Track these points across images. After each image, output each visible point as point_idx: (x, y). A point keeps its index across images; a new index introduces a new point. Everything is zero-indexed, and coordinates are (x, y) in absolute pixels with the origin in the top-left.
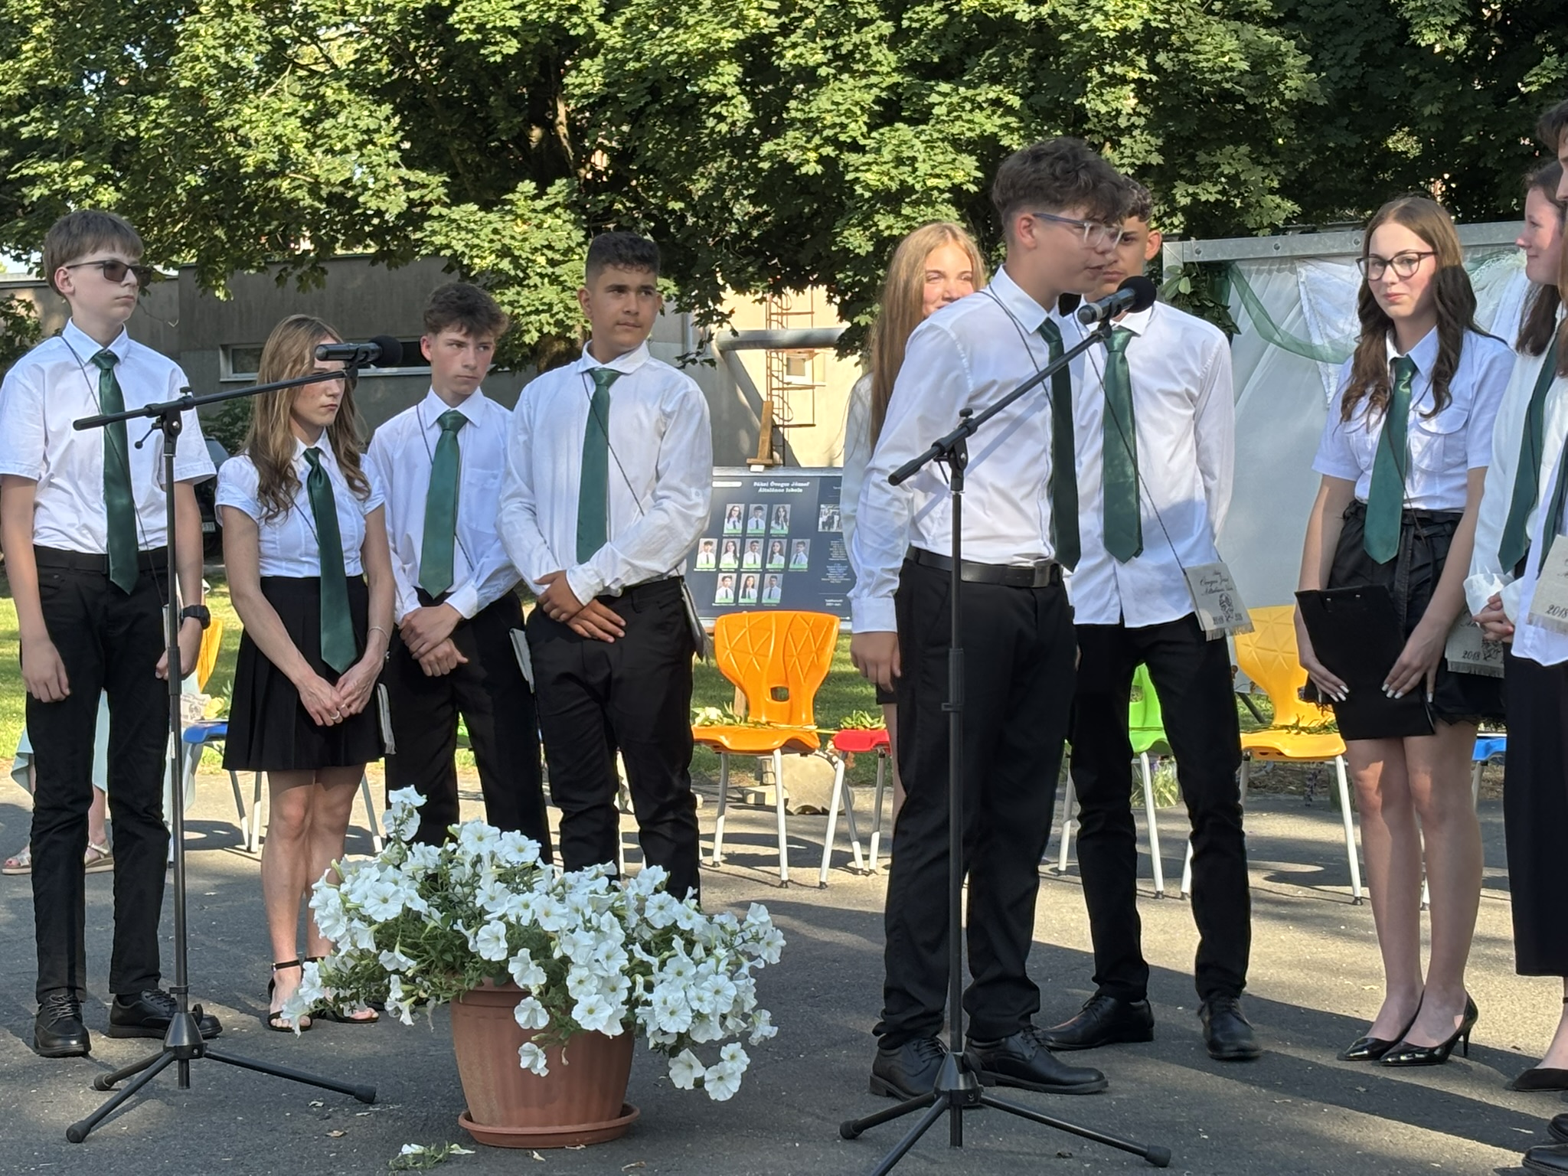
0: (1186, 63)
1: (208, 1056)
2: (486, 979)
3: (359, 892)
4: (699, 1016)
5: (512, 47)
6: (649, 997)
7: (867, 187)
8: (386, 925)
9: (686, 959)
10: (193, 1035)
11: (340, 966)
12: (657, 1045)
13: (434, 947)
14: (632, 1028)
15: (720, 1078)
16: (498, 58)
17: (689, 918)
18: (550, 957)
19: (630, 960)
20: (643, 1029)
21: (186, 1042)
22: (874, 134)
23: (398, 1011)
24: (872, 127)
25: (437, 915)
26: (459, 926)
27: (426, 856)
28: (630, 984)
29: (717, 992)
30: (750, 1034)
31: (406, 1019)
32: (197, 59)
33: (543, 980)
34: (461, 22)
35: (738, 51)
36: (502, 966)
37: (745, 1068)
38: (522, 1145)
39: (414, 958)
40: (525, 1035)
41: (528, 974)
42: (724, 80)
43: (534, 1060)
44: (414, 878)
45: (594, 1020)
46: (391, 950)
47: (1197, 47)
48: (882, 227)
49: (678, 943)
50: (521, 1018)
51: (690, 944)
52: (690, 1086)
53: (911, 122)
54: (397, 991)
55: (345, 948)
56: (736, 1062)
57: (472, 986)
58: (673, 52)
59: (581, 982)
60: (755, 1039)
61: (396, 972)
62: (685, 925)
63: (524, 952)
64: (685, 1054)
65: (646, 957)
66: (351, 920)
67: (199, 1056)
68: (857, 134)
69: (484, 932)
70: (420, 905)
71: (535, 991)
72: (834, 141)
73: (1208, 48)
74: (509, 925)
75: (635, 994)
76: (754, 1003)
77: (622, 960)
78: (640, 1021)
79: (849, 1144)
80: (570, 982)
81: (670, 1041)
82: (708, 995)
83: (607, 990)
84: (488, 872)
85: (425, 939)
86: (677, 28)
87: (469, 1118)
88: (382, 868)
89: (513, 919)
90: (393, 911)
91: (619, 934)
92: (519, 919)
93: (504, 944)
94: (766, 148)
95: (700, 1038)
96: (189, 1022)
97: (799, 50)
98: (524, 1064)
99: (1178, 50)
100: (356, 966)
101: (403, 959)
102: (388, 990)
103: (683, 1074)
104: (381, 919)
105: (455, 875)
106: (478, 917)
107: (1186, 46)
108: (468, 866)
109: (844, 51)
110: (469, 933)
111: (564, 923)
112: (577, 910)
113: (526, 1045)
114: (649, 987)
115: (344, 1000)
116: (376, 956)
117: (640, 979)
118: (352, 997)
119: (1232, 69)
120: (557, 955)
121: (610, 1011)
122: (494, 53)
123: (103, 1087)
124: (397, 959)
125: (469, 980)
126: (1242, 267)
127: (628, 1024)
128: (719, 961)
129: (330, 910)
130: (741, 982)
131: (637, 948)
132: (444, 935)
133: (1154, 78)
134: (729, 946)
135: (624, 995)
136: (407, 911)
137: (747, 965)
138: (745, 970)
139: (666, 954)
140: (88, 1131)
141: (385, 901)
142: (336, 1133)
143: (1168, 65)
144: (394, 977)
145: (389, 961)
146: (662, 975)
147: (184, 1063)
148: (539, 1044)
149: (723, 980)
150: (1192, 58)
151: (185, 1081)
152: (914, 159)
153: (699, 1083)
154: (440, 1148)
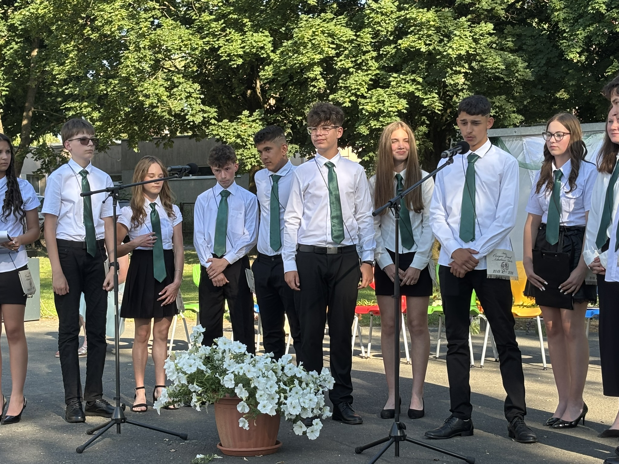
0: (482, 66)
1: (127, 422)
2: (227, 395)
3: (181, 363)
4: (304, 409)
5: (240, 61)
6: (286, 402)
7: (367, 111)
8: (191, 375)
9: (299, 388)
10: (122, 414)
11: (175, 390)
12: (288, 419)
13: (208, 383)
14: (280, 413)
15: (312, 432)
16: (235, 66)
17: (300, 373)
18: (250, 387)
19: (279, 387)
20: (283, 413)
21: (119, 417)
22: (369, 92)
23: (195, 406)
24: (369, 89)
25: (209, 371)
26: (217, 375)
27: (206, 350)
28: (279, 397)
29: (310, 400)
30: (322, 415)
31: (198, 409)
32: (128, 66)
33: (248, 395)
34: (222, 53)
35: (320, 63)
36: (233, 390)
37: (321, 428)
38: (240, 455)
39: (201, 387)
40: (241, 415)
41: (242, 393)
42: (316, 73)
43: (244, 424)
44: (201, 358)
45: (265, 410)
46: (193, 384)
47: (486, 60)
48: (372, 125)
49: (296, 382)
50: (239, 409)
51: (300, 383)
52: (301, 434)
53: (382, 87)
54: (195, 399)
55: (176, 383)
56: (318, 425)
57: (222, 397)
58: (297, 63)
59: (261, 396)
60: (324, 417)
61: (195, 392)
62: (298, 375)
63: (240, 385)
64: (299, 423)
65: (285, 387)
66: (178, 373)
67: (124, 422)
68: (363, 92)
69: (226, 378)
70: (203, 368)
71: (244, 399)
72: (355, 95)
73: (490, 61)
74: (235, 375)
75: (281, 400)
76: (324, 404)
77: (276, 388)
78: (282, 410)
79: (358, 455)
80: (257, 396)
81: (293, 418)
82: (307, 401)
83: (270, 399)
84: (228, 355)
85: (205, 380)
86: (299, 54)
87: (221, 445)
88: (190, 355)
89: (236, 373)
90: (193, 370)
91: (275, 379)
92: (239, 373)
93: (233, 382)
94: (331, 97)
95: (304, 416)
96: (121, 410)
97: (342, 62)
98: (240, 425)
99: (480, 61)
100: (180, 390)
101: (197, 387)
102: (192, 398)
103: (299, 429)
104: (189, 373)
105: (216, 357)
106: (224, 372)
107: (482, 60)
108: (220, 354)
109: (358, 62)
110: (220, 378)
111: (255, 375)
112: (260, 370)
113: (241, 419)
114: (286, 398)
115: (176, 402)
116: (187, 386)
117: (282, 395)
118: (179, 401)
119: (499, 68)
120: (252, 386)
121: (271, 406)
122: (234, 64)
123: (90, 433)
124: (195, 387)
125: (221, 395)
126: (503, 139)
127: (277, 411)
128: (311, 389)
129: (171, 369)
130: (319, 396)
131: (281, 384)
132: (212, 379)
133: (471, 72)
134: (314, 383)
135: (277, 401)
136: (198, 370)
137: (321, 390)
138: (320, 392)
139: (292, 386)
140: (84, 449)
141: (191, 366)
142: (173, 450)
143: (476, 67)
144: (194, 394)
145: (192, 388)
146: (290, 394)
147: (119, 424)
148: (246, 418)
149: (312, 395)
150: (484, 64)
151: (119, 431)
152: (384, 101)
153: (305, 433)
154: (210, 456)
